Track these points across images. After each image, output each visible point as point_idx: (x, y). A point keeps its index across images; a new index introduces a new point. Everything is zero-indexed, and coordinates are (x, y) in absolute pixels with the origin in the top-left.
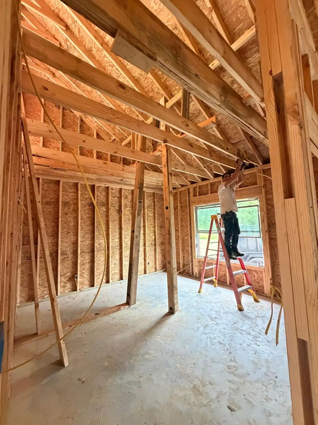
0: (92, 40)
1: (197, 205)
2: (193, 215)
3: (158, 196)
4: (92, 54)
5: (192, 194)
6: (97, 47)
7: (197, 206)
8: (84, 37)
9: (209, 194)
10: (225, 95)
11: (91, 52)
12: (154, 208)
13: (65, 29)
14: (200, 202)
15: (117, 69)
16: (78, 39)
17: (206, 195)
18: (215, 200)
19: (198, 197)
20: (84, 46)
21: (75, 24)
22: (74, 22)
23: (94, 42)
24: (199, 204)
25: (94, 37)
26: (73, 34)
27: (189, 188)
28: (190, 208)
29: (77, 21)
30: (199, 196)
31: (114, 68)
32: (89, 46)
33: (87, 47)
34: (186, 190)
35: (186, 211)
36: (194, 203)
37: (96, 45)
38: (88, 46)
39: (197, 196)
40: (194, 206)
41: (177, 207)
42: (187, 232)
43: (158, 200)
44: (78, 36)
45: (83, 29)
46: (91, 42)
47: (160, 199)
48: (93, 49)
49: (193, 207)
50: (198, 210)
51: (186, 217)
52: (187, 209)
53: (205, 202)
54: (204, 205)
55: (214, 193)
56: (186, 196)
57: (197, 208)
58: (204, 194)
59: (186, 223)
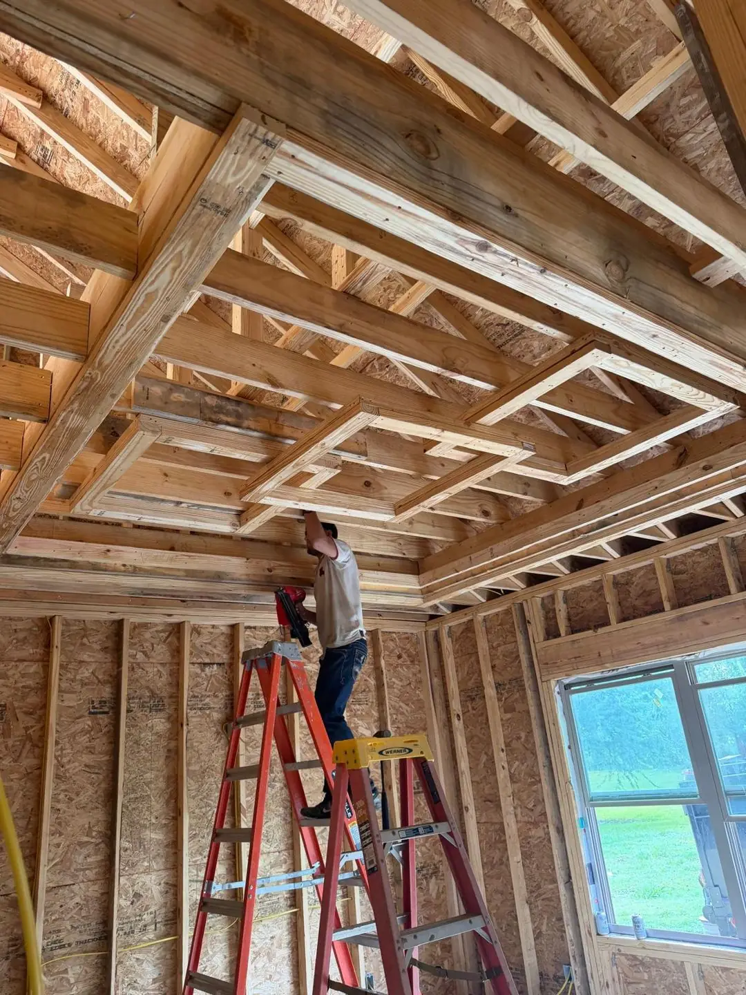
0: (127, 127)
1: (568, 675)
2: (555, 723)
3: (391, 645)
4: (126, 166)
5: (537, 628)
6: (144, 145)
7: (567, 681)
8: (102, 121)
9: (615, 626)
10: (623, 261)
11: (122, 162)
12: (381, 702)
13: (38, 105)
14: (578, 661)
16: (80, 128)
17: (601, 631)
18: (645, 647)
19: (565, 639)
20: (100, 145)
21: (74, 89)
22: (70, 82)
23: (136, 134)
24: (576, 669)
25: (135, 119)
26: (66, 116)
27: (522, 604)
28: (536, 690)
29: (78, 82)
30: (567, 635)
32: (118, 145)
33: (109, 148)
34: (508, 612)
35: (519, 707)
36: (552, 665)
37: (141, 139)
38: (114, 144)
39: (559, 635)
40: (553, 682)
41: (480, 686)
42: (539, 808)
43: (394, 660)
44: (82, 121)
45: (98, 101)
46: (125, 134)
47: (399, 657)
48: (131, 151)
49: (549, 688)
50: (574, 698)
51: (523, 735)
52: (524, 697)
53: (599, 661)
54: (598, 675)
55: (635, 617)
56: (510, 638)
57: (567, 687)
58: (592, 624)
59: (529, 762)
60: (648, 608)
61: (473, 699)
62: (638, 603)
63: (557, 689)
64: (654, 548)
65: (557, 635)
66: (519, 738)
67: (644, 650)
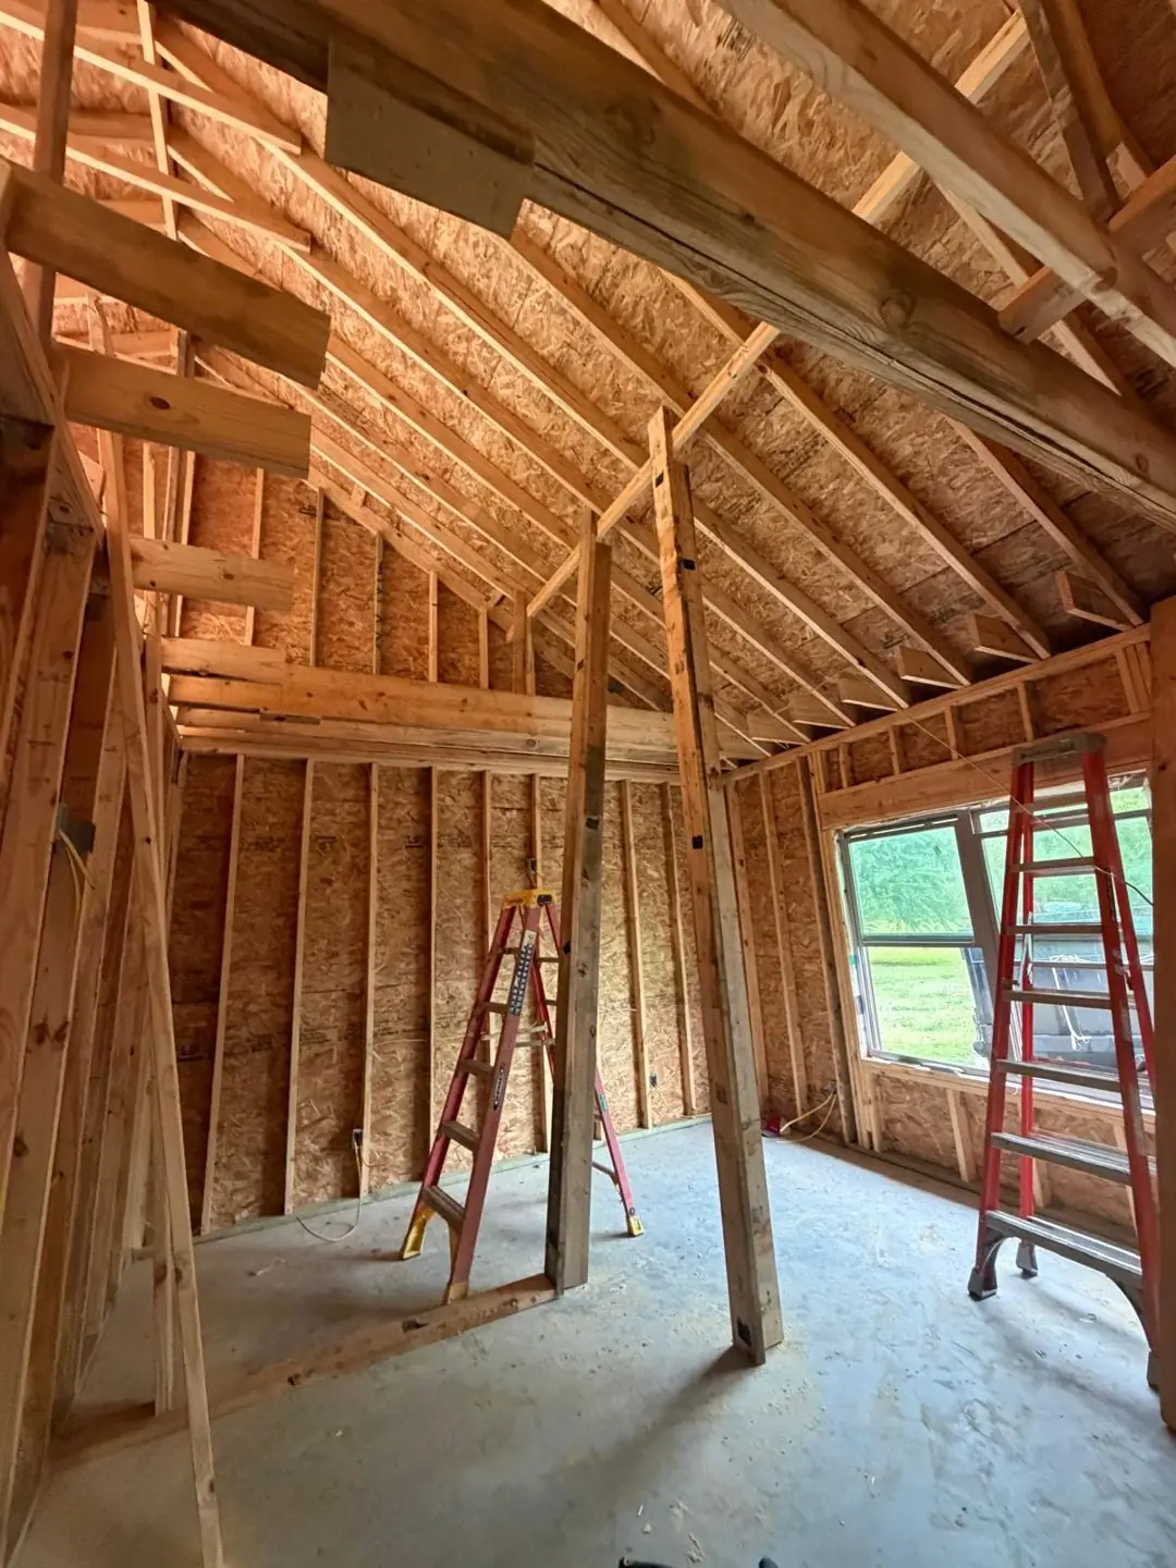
0: (393, 264)
1: (848, 825)
2: (833, 870)
3: (677, 797)
4: (398, 312)
5: (818, 782)
6: (412, 283)
7: (846, 830)
8: (370, 260)
9: (897, 776)
10: (907, 301)
11: (394, 306)
12: (668, 847)
13: (308, 250)
14: (859, 811)
15: (485, 344)
16: (350, 273)
17: (883, 782)
18: (929, 797)
19: (847, 790)
20: (372, 289)
21: (338, 226)
22: (335, 219)
23: (403, 269)
24: (856, 819)
26: (336, 259)
27: (805, 759)
28: (815, 839)
30: (850, 785)
31: (475, 343)
32: (388, 288)
33: (381, 293)
34: (792, 766)
35: (799, 854)
36: (832, 815)
37: (409, 277)
38: (384, 287)
40: (833, 832)
41: (762, 836)
42: (814, 946)
44: (351, 265)
45: (363, 236)
46: (391, 270)
48: (401, 293)
49: (828, 837)
50: (853, 847)
51: (802, 880)
52: (804, 845)
53: (881, 810)
54: (880, 824)
55: (920, 767)
56: (794, 792)
57: (847, 835)
58: (875, 776)
59: (806, 904)
60: (933, 758)
61: (755, 847)
62: (925, 753)
63: (836, 838)
64: (948, 695)
65: (840, 787)
66: (798, 882)
67: (928, 799)
